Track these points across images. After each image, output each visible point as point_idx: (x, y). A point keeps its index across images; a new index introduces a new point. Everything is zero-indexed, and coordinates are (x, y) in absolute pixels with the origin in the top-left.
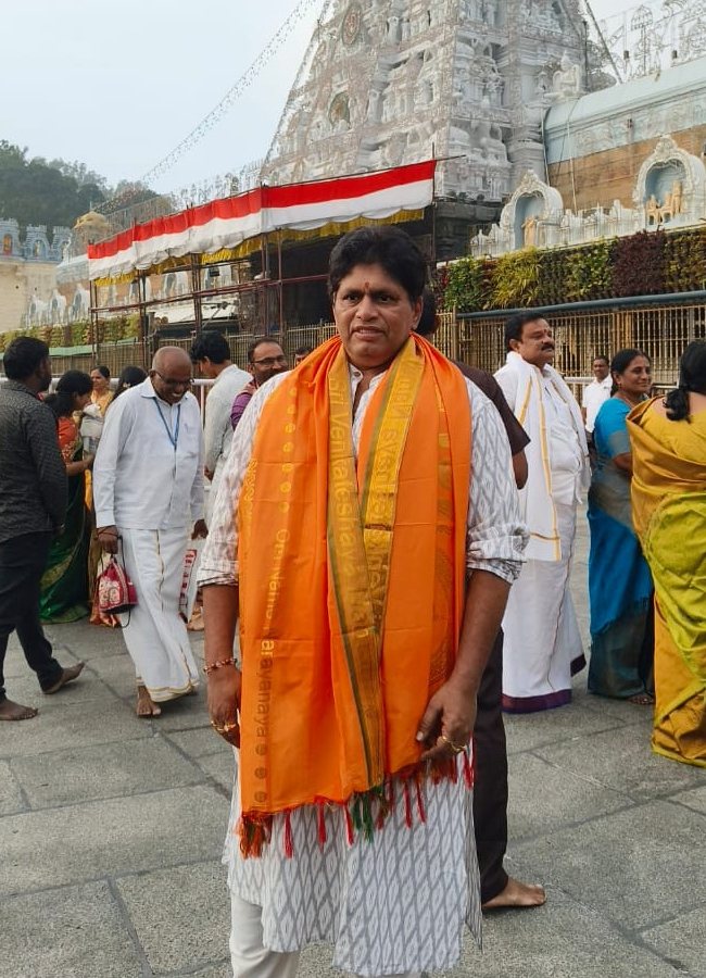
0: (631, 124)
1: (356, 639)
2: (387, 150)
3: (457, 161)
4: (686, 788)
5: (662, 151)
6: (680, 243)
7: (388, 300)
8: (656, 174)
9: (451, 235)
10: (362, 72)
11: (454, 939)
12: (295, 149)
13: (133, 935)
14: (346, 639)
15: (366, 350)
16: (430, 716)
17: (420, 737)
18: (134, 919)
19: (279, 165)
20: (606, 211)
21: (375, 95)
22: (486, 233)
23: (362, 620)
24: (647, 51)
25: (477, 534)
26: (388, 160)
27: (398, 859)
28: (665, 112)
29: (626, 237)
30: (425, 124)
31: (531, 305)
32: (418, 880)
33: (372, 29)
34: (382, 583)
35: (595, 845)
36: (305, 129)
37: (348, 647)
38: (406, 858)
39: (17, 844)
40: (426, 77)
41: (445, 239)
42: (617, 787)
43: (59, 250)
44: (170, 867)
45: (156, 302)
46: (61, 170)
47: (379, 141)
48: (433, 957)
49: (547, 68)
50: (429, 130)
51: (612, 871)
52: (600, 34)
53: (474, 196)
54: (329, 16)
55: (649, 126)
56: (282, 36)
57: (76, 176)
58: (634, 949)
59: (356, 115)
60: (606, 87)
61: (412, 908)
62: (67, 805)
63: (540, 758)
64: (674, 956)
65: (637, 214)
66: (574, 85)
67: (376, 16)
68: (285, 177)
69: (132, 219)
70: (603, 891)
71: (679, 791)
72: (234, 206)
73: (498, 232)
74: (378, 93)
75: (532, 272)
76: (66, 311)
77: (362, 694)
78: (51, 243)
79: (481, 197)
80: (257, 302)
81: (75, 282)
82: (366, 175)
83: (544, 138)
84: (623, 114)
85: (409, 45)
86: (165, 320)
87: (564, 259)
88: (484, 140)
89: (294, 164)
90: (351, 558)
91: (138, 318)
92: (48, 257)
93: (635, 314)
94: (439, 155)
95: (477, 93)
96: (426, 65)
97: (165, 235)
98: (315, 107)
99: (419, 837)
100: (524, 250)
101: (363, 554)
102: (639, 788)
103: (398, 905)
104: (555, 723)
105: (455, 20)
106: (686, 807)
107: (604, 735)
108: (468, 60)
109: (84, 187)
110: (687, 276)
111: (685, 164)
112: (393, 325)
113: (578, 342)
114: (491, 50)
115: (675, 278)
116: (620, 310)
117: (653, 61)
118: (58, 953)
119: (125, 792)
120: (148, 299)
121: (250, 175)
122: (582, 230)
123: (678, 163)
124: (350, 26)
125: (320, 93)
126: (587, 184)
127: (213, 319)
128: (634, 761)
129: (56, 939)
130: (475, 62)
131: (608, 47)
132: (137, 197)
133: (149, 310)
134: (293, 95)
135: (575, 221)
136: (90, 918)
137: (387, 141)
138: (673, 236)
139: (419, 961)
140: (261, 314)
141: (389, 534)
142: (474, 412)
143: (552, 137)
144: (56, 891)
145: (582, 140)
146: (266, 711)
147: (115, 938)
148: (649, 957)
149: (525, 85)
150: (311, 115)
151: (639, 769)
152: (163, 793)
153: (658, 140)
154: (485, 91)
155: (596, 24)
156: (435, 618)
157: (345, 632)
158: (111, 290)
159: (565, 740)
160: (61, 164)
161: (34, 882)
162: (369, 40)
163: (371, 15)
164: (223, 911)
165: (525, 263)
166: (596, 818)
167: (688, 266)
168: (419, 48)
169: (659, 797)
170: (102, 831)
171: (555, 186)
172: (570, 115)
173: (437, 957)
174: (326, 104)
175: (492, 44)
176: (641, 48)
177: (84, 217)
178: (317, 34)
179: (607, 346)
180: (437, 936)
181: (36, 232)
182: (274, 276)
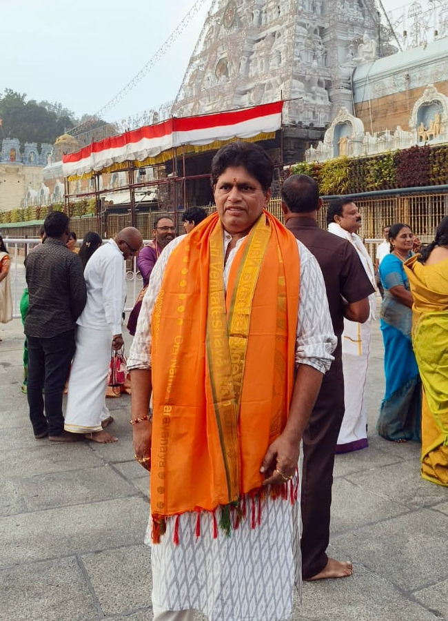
0: (408, 78)
1: (223, 407)
2: (252, 95)
3: (296, 101)
4: (442, 501)
5: (428, 95)
6: (439, 153)
7: (249, 189)
8: (424, 109)
9: (292, 148)
10: (237, 45)
11: (288, 600)
12: (194, 94)
13: (92, 590)
14: (216, 407)
15: (234, 221)
16: (269, 457)
17: (263, 470)
18: (92, 581)
19: (184, 104)
20: (392, 133)
21: (245, 60)
22: (315, 147)
23: (226, 395)
24: (418, 31)
25: (302, 341)
26: (253, 101)
27: (251, 548)
28: (430, 69)
29: (405, 150)
30: (276, 77)
31: (344, 193)
32: (264, 561)
33: (243, 18)
34: (240, 372)
35: (384, 537)
36: (200, 81)
37: (217, 412)
38: (256, 548)
39: (19, 533)
40: (277, 48)
41: (289, 151)
42: (399, 500)
43: (45, 158)
44: (115, 548)
45: (106, 191)
46: (46, 107)
47: (247, 89)
48: (275, 612)
49: (354, 42)
50: (279, 81)
51: (395, 553)
52: (388, 20)
53: (308, 124)
54: (216, 10)
55: (420, 79)
56: (185, 22)
57: (56, 112)
58: (409, 603)
59: (232, 72)
60: (392, 54)
61: (261, 580)
62: (49, 509)
63: (350, 481)
64: (435, 608)
65: (411, 135)
66: (371, 52)
67: (245, 9)
68: (188, 112)
69: (91, 139)
70: (390, 566)
71: (439, 503)
72: (155, 130)
73: (323, 146)
74: (246, 58)
75: (344, 172)
76: (50, 196)
77: (225, 442)
78: (40, 154)
79: (312, 124)
80: (169, 191)
81: (55, 179)
82: (238, 110)
83: (352, 86)
84: (403, 71)
85: (266, 27)
86: (111, 202)
87: (365, 163)
88: (314, 88)
89: (193, 104)
90: (221, 355)
91: (95, 201)
92: (38, 162)
93: (411, 199)
94: (285, 97)
95: (310, 58)
96: (277, 41)
97: (111, 149)
98: (206, 68)
99: (264, 534)
100: (340, 158)
101: (228, 352)
102: (413, 501)
103: (252, 579)
104: (359, 459)
105: (296, 12)
106: (443, 513)
107: (390, 467)
108: (304, 37)
109: (61, 118)
110: (444, 174)
111: (443, 103)
112: (252, 205)
113: (374, 216)
114: (318, 31)
115: (436, 176)
116: (401, 196)
117: (422, 37)
118: (45, 602)
119: (87, 500)
120: (100, 190)
121: (166, 110)
122: (376, 146)
123: (438, 102)
124: (229, 16)
125: (210, 58)
126: (379, 115)
127: (142, 202)
128: (409, 483)
129: (44, 593)
130: (308, 38)
131: (394, 28)
132: (94, 124)
133: (101, 196)
134: (192, 60)
135: (372, 139)
136: (64, 580)
137: (252, 89)
138: (435, 149)
139: (267, 614)
140: (172, 198)
141: (245, 340)
142: (302, 263)
143: (357, 86)
144: (43, 563)
145: (377, 88)
146: (166, 451)
147: (81, 592)
148: (418, 608)
149: (340, 53)
150: (204, 72)
151: (413, 489)
152: (111, 502)
153: (425, 87)
154: (314, 57)
155: (385, 14)
156: (274, 394)
157: (215, 402)
158: (77, 183)
159: (365, 470)
160: (46, 104)
161: (29, 557)
162: (241, 25)
163: (242, 9)
164: (148, 576)
165: (340, 166)
166: (385, 520)
167: (444, 168)
168: (272, 30)
169: (425, 507)
170: (72, 525)
171: (359, 117)
172: (369, 71)
173: (278, 612)
174: (213, 65)
175: (319, 27)
176: (415, 29)
177: (61, 138)
178: (208, 20)
179: (392, 219)
180: (277, 598)
181: (31, 147)
182: (180, 174)
